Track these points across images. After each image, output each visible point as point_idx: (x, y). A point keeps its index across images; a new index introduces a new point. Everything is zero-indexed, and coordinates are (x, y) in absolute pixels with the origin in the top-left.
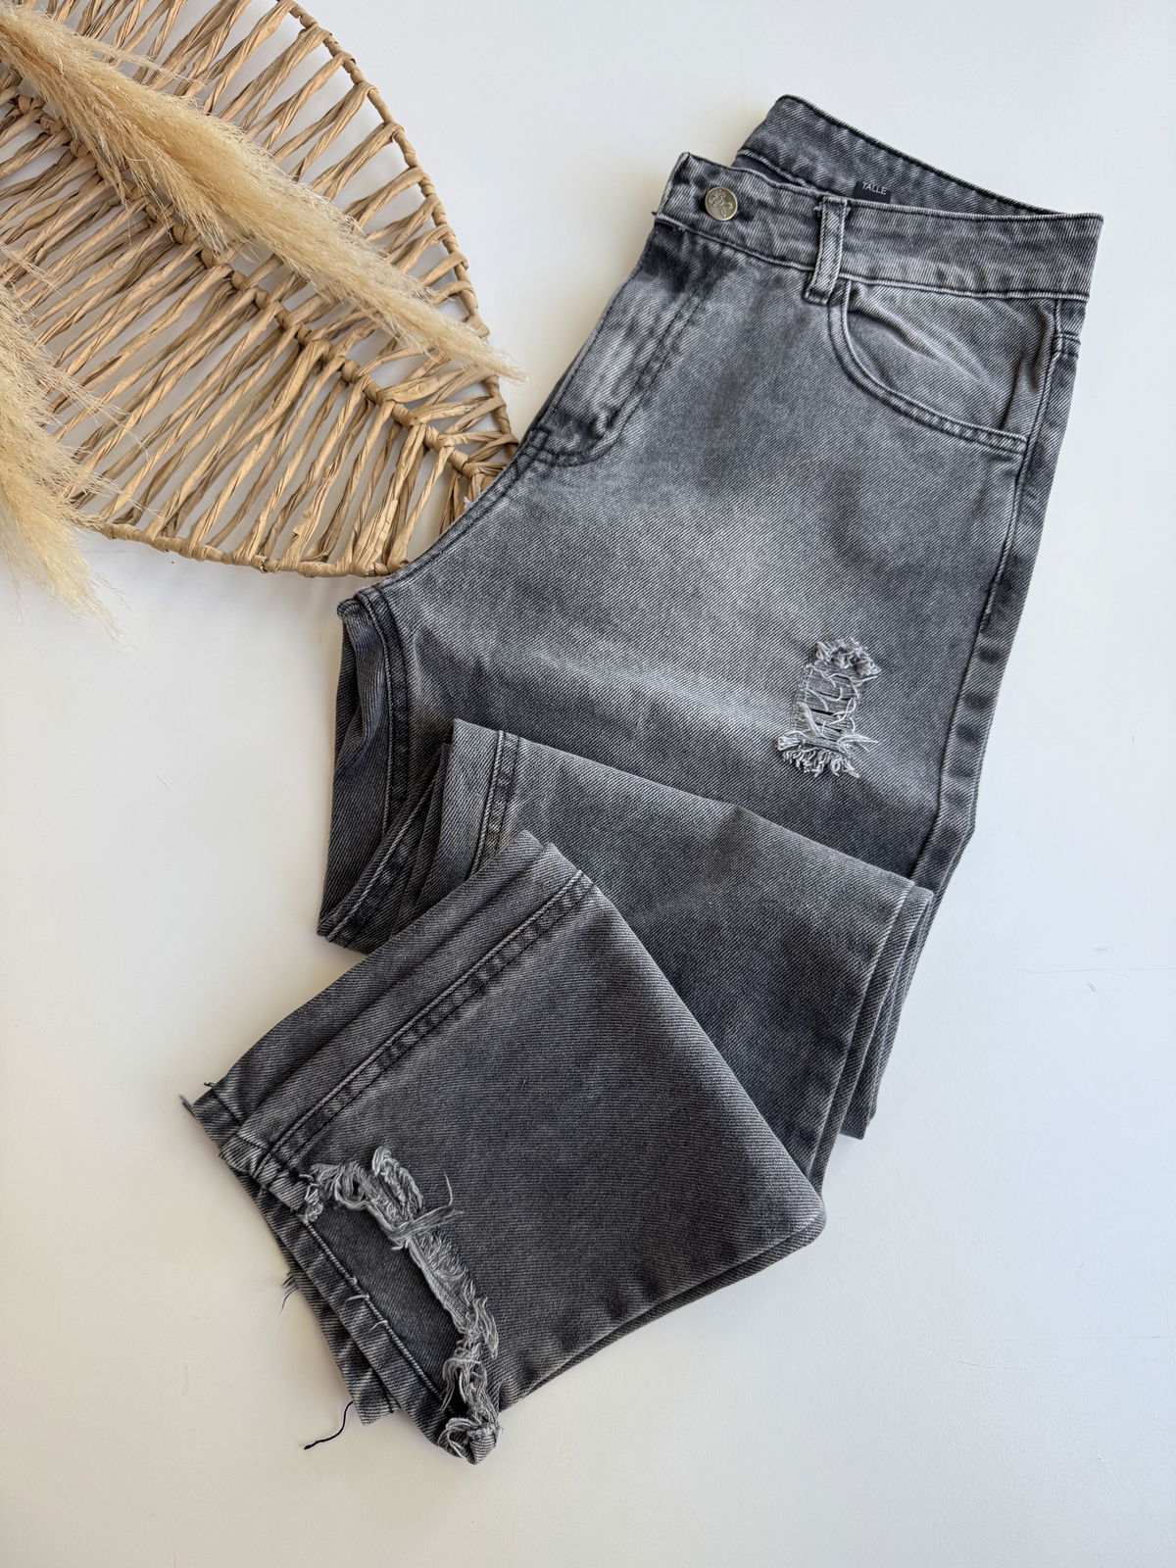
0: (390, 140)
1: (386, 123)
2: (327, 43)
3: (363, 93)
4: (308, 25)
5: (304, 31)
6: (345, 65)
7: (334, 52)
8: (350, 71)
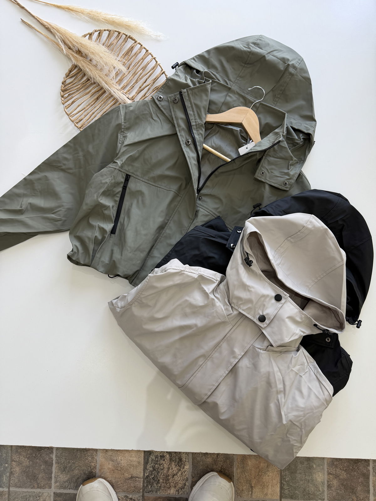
0: (163, 74)
1: (162, 70)
2: (151, 54)
3: (157, 64)
4: (147, 51)
5: (146, 52)
6: (154, 58)
7: (152, 56)
8: (155, 60)
